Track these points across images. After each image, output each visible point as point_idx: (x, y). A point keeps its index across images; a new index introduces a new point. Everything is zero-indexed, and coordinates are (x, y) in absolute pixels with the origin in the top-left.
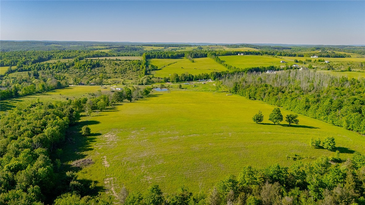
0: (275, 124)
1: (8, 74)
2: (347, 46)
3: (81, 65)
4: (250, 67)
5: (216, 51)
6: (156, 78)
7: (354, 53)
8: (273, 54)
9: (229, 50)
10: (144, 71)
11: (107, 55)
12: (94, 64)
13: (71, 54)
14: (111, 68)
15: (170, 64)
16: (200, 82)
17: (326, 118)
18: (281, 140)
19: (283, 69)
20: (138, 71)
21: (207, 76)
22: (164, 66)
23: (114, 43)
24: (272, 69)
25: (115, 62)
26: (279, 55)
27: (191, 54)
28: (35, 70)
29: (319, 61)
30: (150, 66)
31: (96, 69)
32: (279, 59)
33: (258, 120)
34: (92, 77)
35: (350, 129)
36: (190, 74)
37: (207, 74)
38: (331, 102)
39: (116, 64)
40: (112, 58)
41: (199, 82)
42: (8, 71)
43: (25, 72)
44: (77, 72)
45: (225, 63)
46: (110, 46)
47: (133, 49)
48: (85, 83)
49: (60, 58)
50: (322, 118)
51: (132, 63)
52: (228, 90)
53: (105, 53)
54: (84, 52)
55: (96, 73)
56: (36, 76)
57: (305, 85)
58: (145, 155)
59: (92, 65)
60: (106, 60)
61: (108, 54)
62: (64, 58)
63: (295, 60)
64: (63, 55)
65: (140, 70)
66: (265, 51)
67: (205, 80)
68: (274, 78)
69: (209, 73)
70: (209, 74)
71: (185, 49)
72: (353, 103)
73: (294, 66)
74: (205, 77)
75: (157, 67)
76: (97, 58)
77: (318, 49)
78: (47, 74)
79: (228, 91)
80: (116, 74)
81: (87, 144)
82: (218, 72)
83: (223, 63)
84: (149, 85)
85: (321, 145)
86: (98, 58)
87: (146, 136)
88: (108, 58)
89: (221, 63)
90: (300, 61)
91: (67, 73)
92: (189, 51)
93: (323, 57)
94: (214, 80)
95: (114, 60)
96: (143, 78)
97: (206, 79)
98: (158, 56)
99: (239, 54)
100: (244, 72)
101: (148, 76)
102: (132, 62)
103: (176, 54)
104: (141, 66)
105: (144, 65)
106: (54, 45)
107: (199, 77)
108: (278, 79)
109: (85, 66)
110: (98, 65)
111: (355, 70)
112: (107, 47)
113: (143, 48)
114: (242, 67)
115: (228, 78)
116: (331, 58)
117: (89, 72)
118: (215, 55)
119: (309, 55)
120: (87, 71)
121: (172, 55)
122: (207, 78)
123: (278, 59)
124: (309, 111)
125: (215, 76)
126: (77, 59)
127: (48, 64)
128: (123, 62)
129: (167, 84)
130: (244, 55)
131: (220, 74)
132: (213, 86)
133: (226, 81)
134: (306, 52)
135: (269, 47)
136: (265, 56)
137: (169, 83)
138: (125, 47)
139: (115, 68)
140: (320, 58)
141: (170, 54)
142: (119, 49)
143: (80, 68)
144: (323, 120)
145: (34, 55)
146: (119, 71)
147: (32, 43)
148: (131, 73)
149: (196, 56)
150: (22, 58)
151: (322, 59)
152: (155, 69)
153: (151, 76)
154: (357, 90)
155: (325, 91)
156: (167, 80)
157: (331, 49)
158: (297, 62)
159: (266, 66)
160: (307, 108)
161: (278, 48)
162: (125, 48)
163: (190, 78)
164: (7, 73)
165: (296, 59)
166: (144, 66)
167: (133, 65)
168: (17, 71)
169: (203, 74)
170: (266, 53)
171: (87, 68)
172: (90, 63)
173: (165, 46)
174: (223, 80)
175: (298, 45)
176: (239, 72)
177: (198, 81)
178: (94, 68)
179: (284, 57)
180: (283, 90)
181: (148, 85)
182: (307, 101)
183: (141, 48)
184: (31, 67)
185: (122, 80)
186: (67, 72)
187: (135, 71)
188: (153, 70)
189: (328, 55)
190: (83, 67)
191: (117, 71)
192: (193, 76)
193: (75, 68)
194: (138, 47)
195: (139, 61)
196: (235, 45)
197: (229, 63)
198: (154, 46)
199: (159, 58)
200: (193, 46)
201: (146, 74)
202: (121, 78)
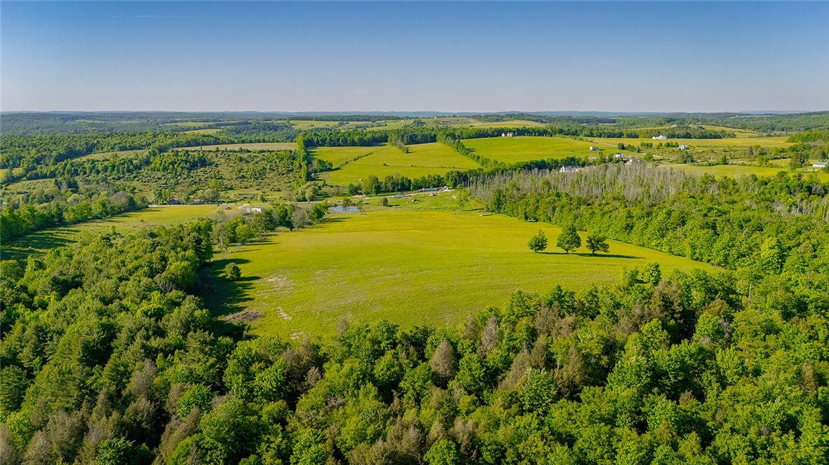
0: (567, 253)
1: (7, 185)
2: (734, 115)
3: (165, 162)
4: (528, 160)
5: (455, 129)
6: (332, 187)
7: (745, 128)
8: (575, 134)
9: (483, 125)
10: (303, 173)
11: (216, 142)
12: (194, 160)
13: (137, 141)
14: (231, 169)
15: (358, 158)
16: (426, 193)
17: (660, 243)
18: (575, 273)
19: (594, 163)
20: (290, 174)
21: (438, 180)
22: (345, 161)
23: (223, 115)
24: (571, 162)
25: (239, 154)
26: (588, 136)
27: (403, 136)
28: (66, 175)
29: (668, 145)
30: (315, 163)
31: (198, 171)
32: (587, 143)
33: (538, 245)
34: (194, 187)
35: (697, 259)
36: (403, 177)
37: (439, 176)
38: (669, 214)
39: (241, 160)
40: (230, 147)
41: (422, 193)
42: (6, 179)
43: (43, 180)
44: (160, 179)
45: (474, 153)
46: (216, 120)
47: (269, 127)
48: (182, 199)
49: (113, 148)
50: (653, 243)
51: (275, 157)
52: (484, 206)
53: (213, 137)
54: (166, 136)
55: (200, 180)
56: (73, 187)
57: (633, 192)
58: (349, 301)
59: (190, 162)
60: (217, 151)
61: (219, 139)
62: (123, 149)
63: (620, 144)
64: (120, 143)
65: (294, 171)
66: (557, 128)
67: (436, 189)
68: (575, 180)
69: (442, 174)
70: (442, 176)
71: (386, 125)
72: (705, 215)
73: (617, 156)
74: (436, 183)
75: (331, 164)
77: (670, 121)
78: (95, 183)
79: (482, 209)
80: (245, 180)
81: (239, 292)
82: (462, 171)
83: (470, 154)
84: (319, 200)
85: (639, 278)
86: (199, 147)
87: (343, 277)
88: (222, 147)
89: (467, 153)
90: (629, 146)
91: (138, 180)
92: (398, 130)
93: (678, 138)
94: (454, 188)
95: (236, 152)
96: (305, 186)
97: (438, 186)
98: (331, 140)
99: (503, 135)
100: (515, 170)
101: (313, 182)
102: (277, 154)
103: (369, 136)
104: (296, 163)
105: (303, 161)
106: (84, 120)
107: (422, 181)
108: (583, 181)
109: (176, 166)
110: (203, 162)
111: (734, 162)
112: (211, 124)
113: (292, 125)
114: (512, 161)
115: (483, 183)
116: (694, 139)
117: (185, 176)
118: (454, 137)
119: (650, 135)
120: (180, 175)
121: (360, 139)
122: (439, 183)
123: (584, 142)
124: (632, 235)
125: (456, 180)
126: (154, 151)
127: (93, 162)
128: (257, 154)
129: (357, 198)
130: (514, 136)
131: (466, 176)
132: (453, 200)
133: (479, 189)
134: (643, 129)
135: (568, 118)
136: (558, 138)
137: (361, 196)
138: (250, 123)
139: (240, 167)
140: (669, 141)
141: (357, 136)
142: (239, 127)
143: (165, 169)
144: (655, 247)
145: (55, 143)
146: (248, 173)
147: (32, 118)
148: (275, 178)
149: (413, 140)
150: (28, 150)
151: (674, 141)
152: (327, 168)
153: (321, 183)
154: (729, 198)
155: (670, 201)
156: (355, 191)
157: (699, 121)
158: (623, 148)
159: (559, 158)
160: (629, 228)
161: (588, 121)
162: (252, 126)
163: (403, 185)
164: (4, 183)
165: (622, 142)
166: (302, 164)
167: (277, 161)
168: (25, 178)
169: (429, 176)
170: (561, 131)
171: (179, 169)
172: (184, 158)
173: (341, 120)
174: (473, 187)
175: (631, 113)
176: (503, 171)
177: (421, 190)
178: (195, 169)
179: (596, 140)
180: (590, 202)
181: (316, 200)
182: (630, 216)
183: (287, 124)
184: (56, 169)
185: (260, 193)
186: (136, 179)
187: (283, 174)
188: (321, 171)
189: (688, 133)
190: (171, 166)
191: (245, 174)
192: (410, 181)
193: (153, 170)
194: (280, 122)
195: (291, 151)
196: (494, 115)
197: (484, 154)
198: (317, 119)
199: (334, 145)
200: (403, 119)
201: (309, 178)
202: (257, 187)
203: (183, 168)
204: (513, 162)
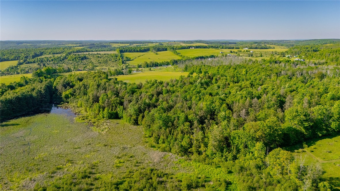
2: (284, 41)
3: (73, 58)
4: (197, 56)
5: (174, 46)
6: (131, 65)
8: (217, 48)
9: (184, 45)
10: (121, 61)
11: (87, 51)
12: (82, 57)
13: (58, 51)
14: (95, 60)
15: (139, 56)
16: (164, 67)
19: (220, 57)
20: (116, 62)
22: (135, 58)
24: (212, 57)
26: (222, 48)
27: (155, 49)
28: (39, 62)
30: (124, 58)
31: (84, 61)
34: (85, 66)
36: (156, 62)
37: (168, 62)
39: (98, 57)
40: (93, 53)
41: (162, 67)
42: (18, 63)
43: (31, 64)
44: (72, 63)
45: (181, 54)
47: (102, 46)
48: (82, 69)
49: (50, 53)
51: (110, 56)
52: (182, 70)
54: (68, 49)
55: (86, 64)
60: (89, 54)
62: (54, 54)
64: (52, 52)
65: (118, 61)
67: (167, 66)
69: (169, 61)
71: (148, 45)
73: (228, 55)
74: (167, 64)
75: (130, 58)
76: (82, 53)
82: (175, 60)
88: (91, 53)
89: (178, 54)
90: (234, 51)
92: (153, 47)
93: (252, 49)
94: (173, 65)
95: (96, 54)
96: (122, 65)
98: (129, 50)
99: (191, 48)
101: (125, 64)
103: (143, 49)
104: (118, 58)
106: (25, 44)
107: (162, 63)
110: (85, 58)
112: (79, 45)
113: (111, 45)
115: (182, 63)
116: (258, 49)
117: (80, 62)
118: (174, 49)
120: (78, 62)
121: (140, 50)
122: (168, 64)
123: (219, 50)
125: (173, 63)
126: (67, 54)
127: (47, 58)
128: (103, 55)
129: (140, 69)
130: (195, 48)
131: (177, 61)
132: (172, 69)
135: (218, 42)
136: (211, 49)
137: (142, 68)
138: (95, 45)
139: (98, 59)
140: (248, 50)
141: (139, 49)
142: (91, 46)
145: (29, 52)
147: (5, 43)
148: (111, 63)
149: (159, 50)
151: (250, 50)
152: (129, 59)
153: (127, 65)
156: (140, 66)
157: (266, 43)
158: (231, 52)
159: (208, 56)
161: (226, 43)
163: (156, 64)
164: (18, 65)
165: (232, 50)
166: (120, 58)
167: (111, 57)
168: (24, 63)
169: (165, 61)
170: (212, 47)
171: (78, 60)
172: (78, 56)
173: (130, 43)
174: (179, 65)
176: (189, 60)
179: (224, 49)
183: (109, 45)
184: (35, 60)
187: (114, 62)
188: (127, 60)
189: (256, 47)
190: (75, 59)
191: (101, 62)
192: (158, 63)
193: (69, 60)
194: (106, 44)
195: (115, 54)
196: (190, 41)
197: (183, 55)
198: (121, 43)
199: (130, 52)
200: (154, 43)
201: (123, 63)
202: (106, 66)
203: (79, 60)
204: (193, 57)
